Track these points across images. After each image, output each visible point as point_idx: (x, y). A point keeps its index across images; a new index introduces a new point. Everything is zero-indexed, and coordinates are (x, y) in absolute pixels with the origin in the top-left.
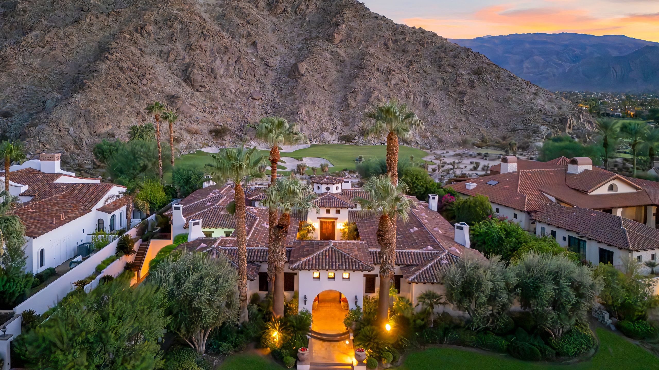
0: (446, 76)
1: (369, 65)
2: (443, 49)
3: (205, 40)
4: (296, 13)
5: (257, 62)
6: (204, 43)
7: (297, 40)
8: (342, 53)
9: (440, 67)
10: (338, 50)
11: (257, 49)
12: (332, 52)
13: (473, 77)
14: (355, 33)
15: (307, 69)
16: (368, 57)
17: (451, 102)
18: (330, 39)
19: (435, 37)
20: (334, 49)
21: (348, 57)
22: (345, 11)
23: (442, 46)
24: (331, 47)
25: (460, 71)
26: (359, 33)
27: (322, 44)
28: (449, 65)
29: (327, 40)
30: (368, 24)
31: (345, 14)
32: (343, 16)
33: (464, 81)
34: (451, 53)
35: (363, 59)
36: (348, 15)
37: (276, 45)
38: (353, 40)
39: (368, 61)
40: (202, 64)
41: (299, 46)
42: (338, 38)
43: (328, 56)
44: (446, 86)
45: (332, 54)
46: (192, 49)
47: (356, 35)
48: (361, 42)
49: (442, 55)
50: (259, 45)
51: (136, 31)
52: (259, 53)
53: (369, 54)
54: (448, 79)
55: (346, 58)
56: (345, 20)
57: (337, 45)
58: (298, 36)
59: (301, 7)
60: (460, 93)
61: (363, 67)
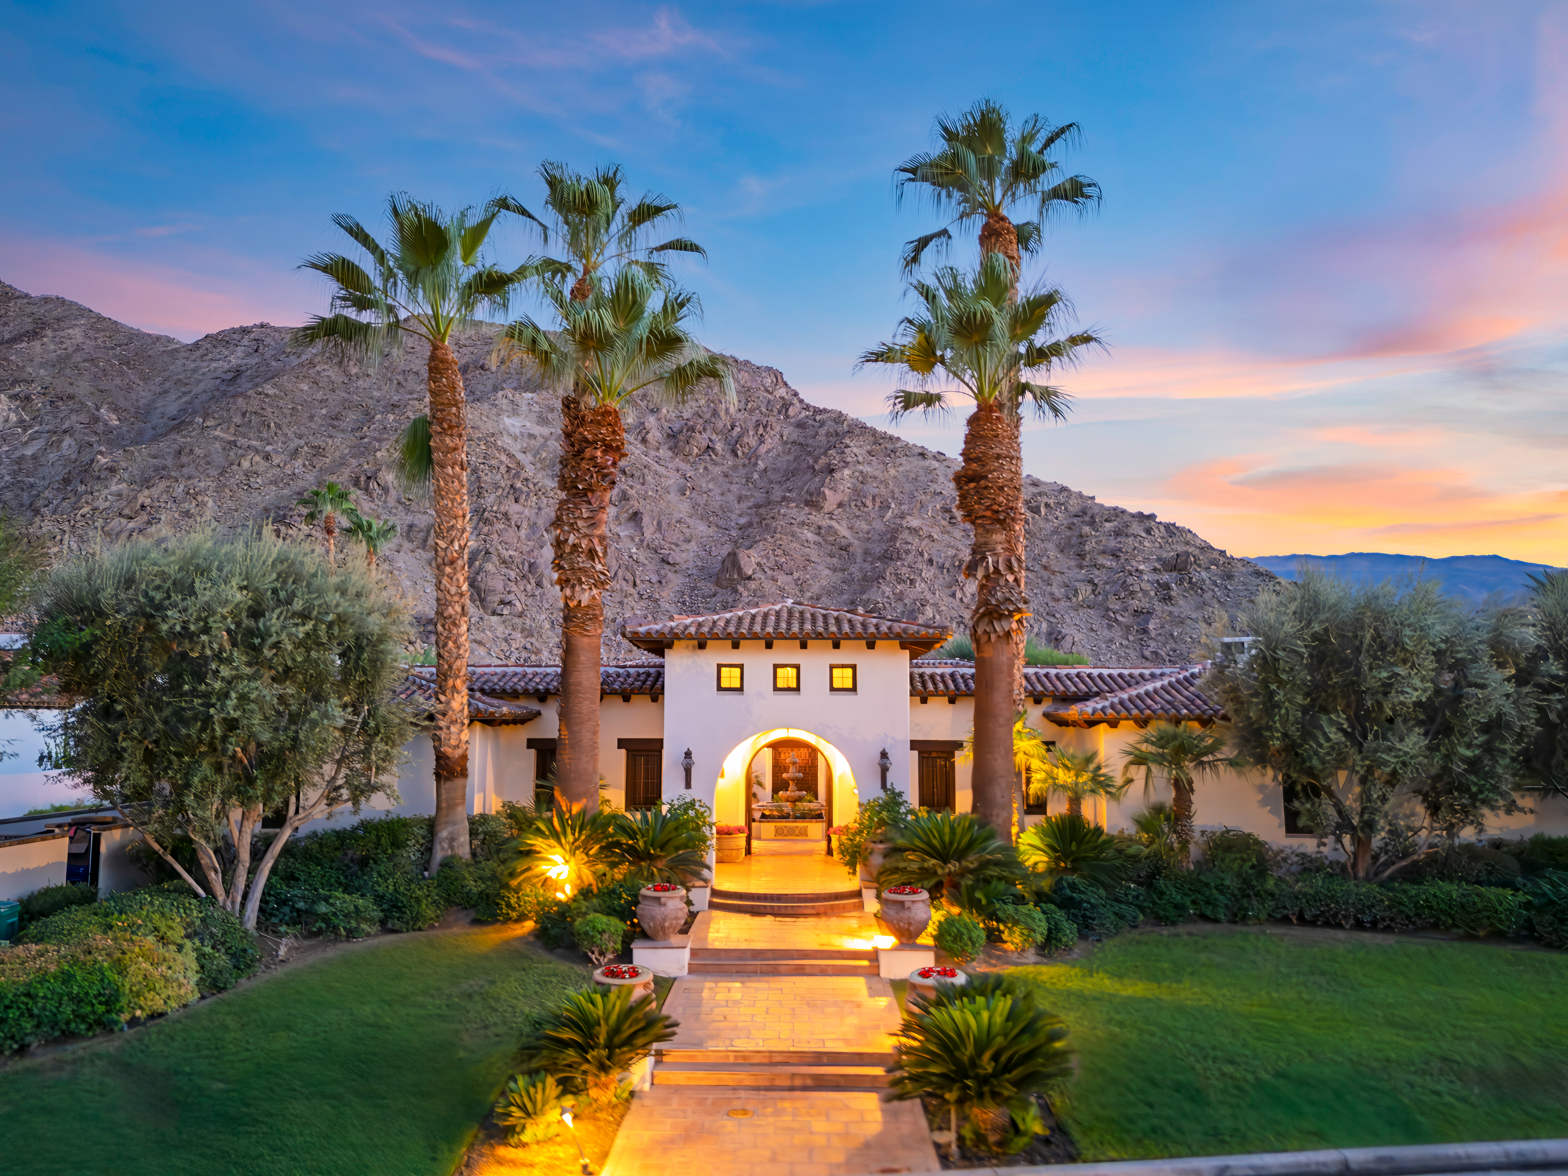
0: (1099, 577)
1: (907, 552)
2: (1087, 519)
3: (516, 501)
4: (734, 453)
5: (643, 556)
6: (513, 508)
7: (738, 508)
8: (843, 530)
9: (1081, 556)
10: (834, 523)
11: (642, 528)
12: (820, 528)
13: (1165, 577)
14: (871, 488)
15: (759, 564)
16: (905, 535)
17: (1117, 634)
18: (813, 502)
19: (1065, 494)
20: (825, 522)
21: (859, 539)
22: (847, 441)
23: (1084, 512)
24: (817, 518)
25: (1135, 564)
26: (882, 487)
27: (794, 512)
28: (1104, 552)
29: (807, 503)
30: (901, 469)
31: (847, 446)
32: (843, 452)
33: (1146, 586)
34: (1108, 525)
35: (894, 539)
36: (855, 450)
37: (688, 520)
38: (869, 503)
39: (907, 543)
40: (506, 554)
41: (743, 521)
42: (831, 499)
43: (811, 536)
44: (1100, 598)
45: (819, 534)
46: (487, 521)
47: (876, 491)
48: (889, 507)
49: (1086, 529)
50: (646, 520)
51: (356, 483)
52: (648, 535)
53: (909, 528)
54: (1106, 583)
55: (852, 540)
56: (849, 459)
57: (831, 513)
58: (740, 499)
59: (746, 440)
60: (1137, 613)
61: (895, 556)
